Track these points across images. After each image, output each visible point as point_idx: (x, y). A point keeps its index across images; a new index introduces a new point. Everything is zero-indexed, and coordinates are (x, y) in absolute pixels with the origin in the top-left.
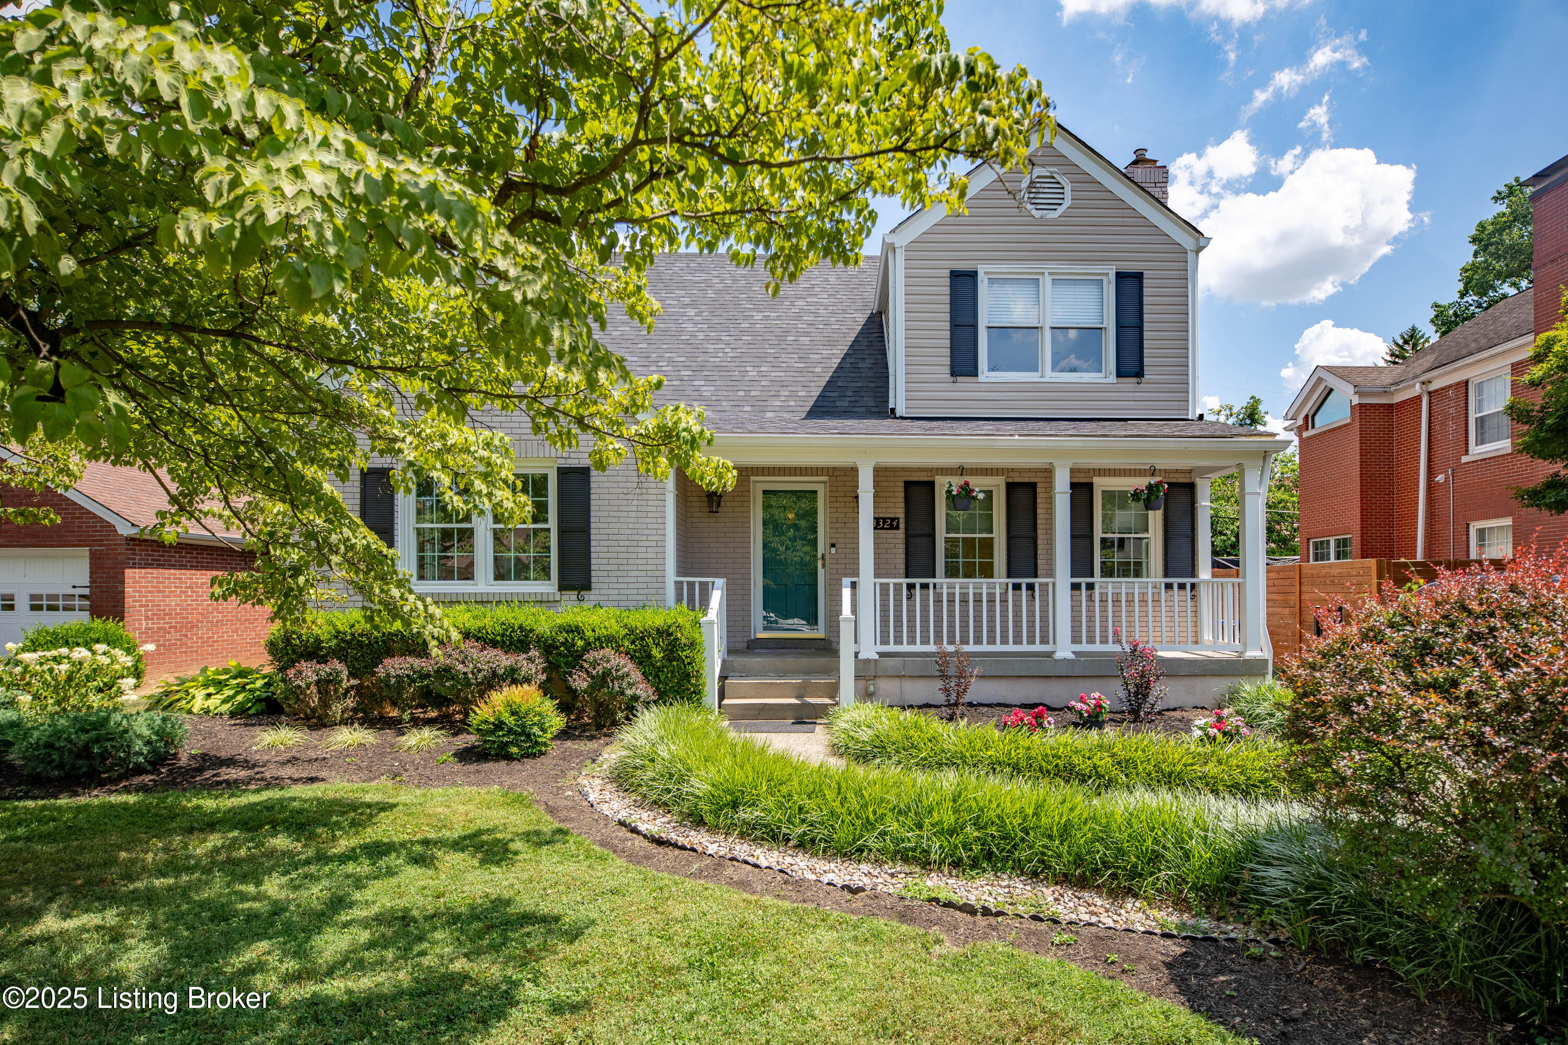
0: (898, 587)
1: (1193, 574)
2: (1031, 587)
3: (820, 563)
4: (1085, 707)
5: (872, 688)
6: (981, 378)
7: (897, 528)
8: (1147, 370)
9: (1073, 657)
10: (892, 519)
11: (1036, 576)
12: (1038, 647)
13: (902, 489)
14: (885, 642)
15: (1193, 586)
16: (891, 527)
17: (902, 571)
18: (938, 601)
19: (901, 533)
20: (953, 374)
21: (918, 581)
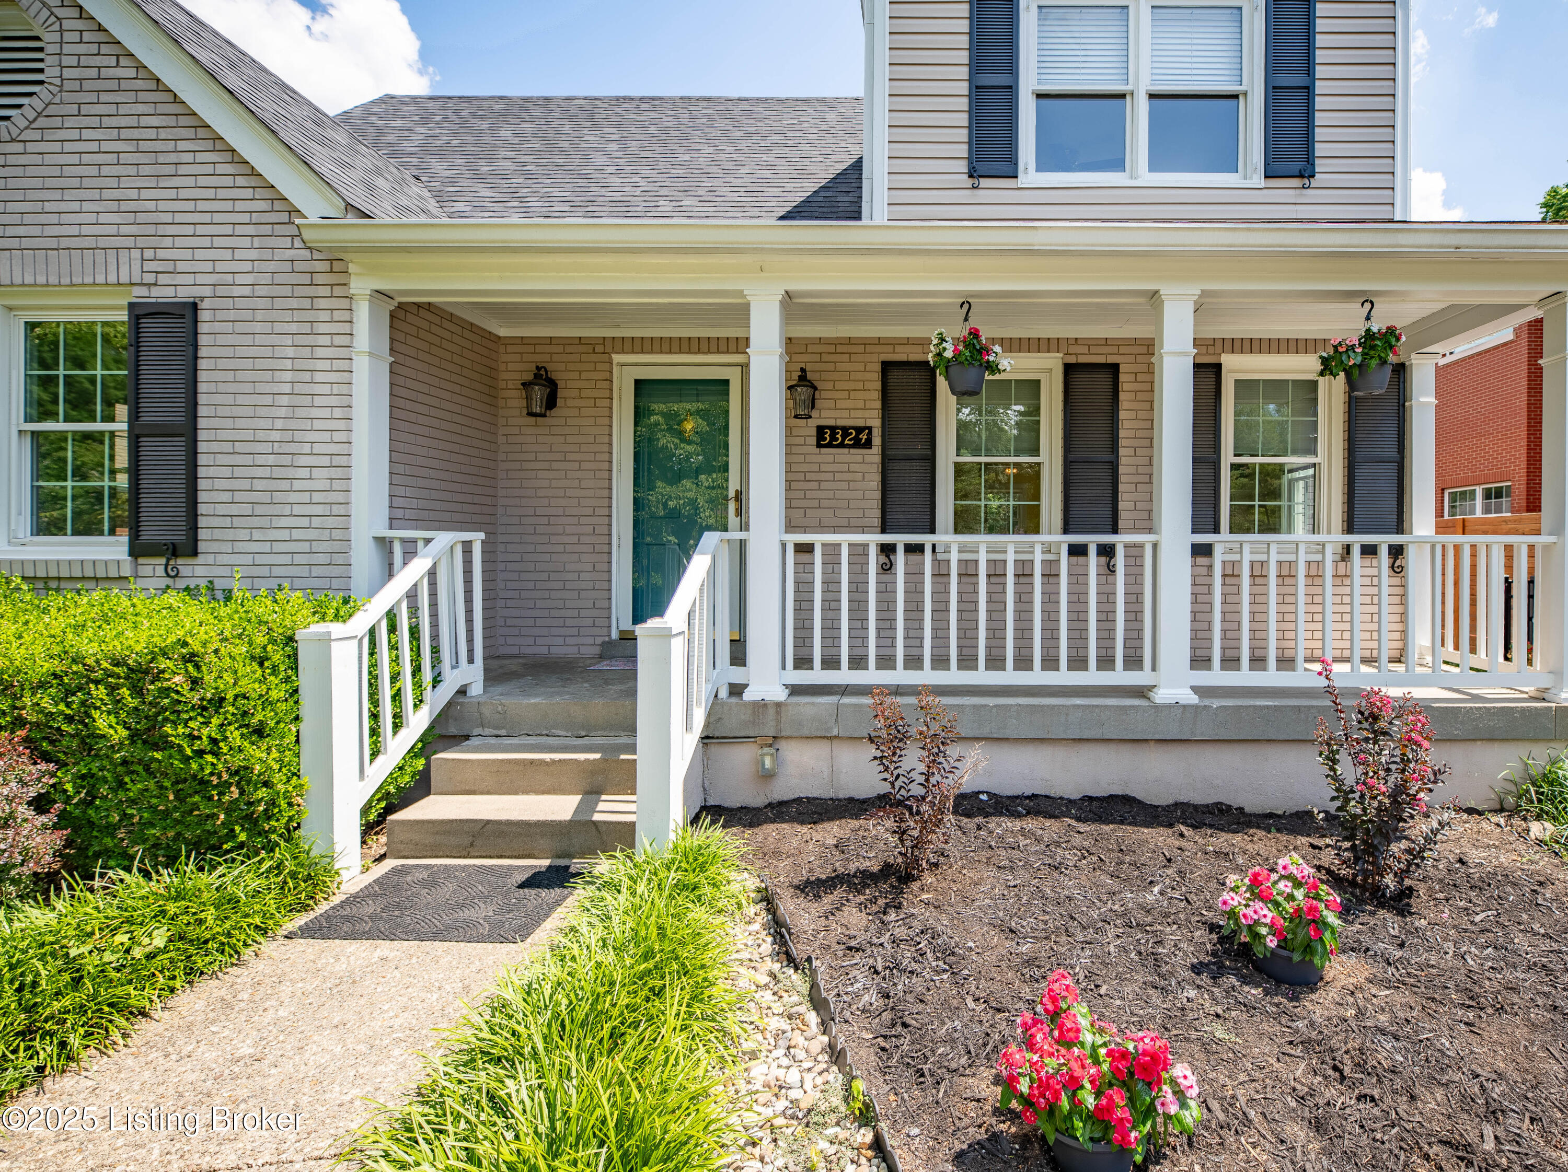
0: (858, 551)
1: (1400, 528)
2: (1107, 551)
3: (732, 506)
4: (1267, 914)
5: (768, 762)
6: (1023, 180)
7: (868, 444)
8: (1320, 165)
9: (1194, 699)
10: (859, 430)
11: (1115, 531)
12: (1120, 677)
13: (877, 376)
14: (803, 662)
15: (1397, 551)
16: (857, 444)
17: (876, 522)
18: (941, 575)
19: (874, 455)
20: (972, 174)
21: (900, 539)
